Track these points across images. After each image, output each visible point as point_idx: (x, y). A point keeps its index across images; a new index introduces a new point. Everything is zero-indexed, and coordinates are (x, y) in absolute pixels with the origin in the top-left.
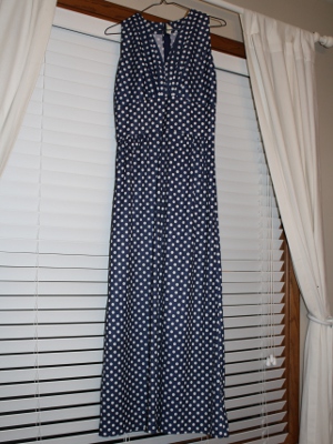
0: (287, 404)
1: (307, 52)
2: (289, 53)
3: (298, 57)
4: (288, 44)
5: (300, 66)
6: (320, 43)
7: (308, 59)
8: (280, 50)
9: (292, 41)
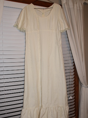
0: (75, 109)
1: (81, 6)
2: (75, 7)
3: (78, 8)
4: (75, 5)
5: (79, 11)
6: (85, 3)
7: (81, 9)
8: (73, 7)
9: (76, 4)
